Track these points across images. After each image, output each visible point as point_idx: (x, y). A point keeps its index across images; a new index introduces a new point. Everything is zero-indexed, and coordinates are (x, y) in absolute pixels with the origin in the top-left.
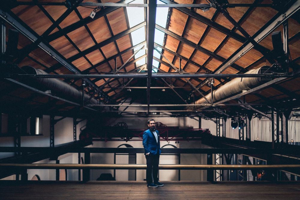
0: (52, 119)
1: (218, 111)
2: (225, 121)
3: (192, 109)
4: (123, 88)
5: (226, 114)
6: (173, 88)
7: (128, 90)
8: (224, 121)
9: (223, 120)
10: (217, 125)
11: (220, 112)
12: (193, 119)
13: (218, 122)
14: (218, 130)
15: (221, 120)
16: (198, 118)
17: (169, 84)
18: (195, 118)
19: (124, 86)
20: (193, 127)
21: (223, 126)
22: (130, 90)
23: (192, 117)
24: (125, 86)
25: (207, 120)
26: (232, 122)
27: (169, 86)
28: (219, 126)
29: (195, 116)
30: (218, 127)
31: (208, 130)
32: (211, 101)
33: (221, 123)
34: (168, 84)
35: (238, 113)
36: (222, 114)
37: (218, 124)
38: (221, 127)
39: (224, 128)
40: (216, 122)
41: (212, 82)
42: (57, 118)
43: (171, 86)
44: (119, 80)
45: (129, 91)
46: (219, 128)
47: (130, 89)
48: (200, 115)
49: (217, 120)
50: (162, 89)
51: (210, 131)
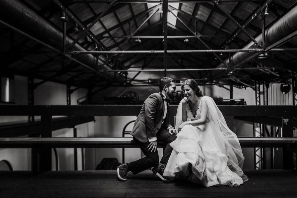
0: (30, 82)
1: (264, 69)
2: (268, 87)
3: (226, 67)
4: (130, 37)
5: (274, 73)
6: (200, 37)
7: (136, 40)
8: (265, 88)
9: (264, 86)
10: (256, 93)
11: (266, 70)
12: (222, 88)
13: (257, 89)
14: (258, 99)
15: (261, 86)
16: (228, 87)
17: (194, 32)
18: (225, 86)
19: (130, 35)
20: (222, 98)
21: (264, 94)
22: (140, 41)
23: (221, 86)
24: (132, 34)
25: (240, 89)
26: (282, 85)
27: (194, 35)
28: (260, 94)
29: (226, 85)
30: (258, 95)
31: (243, 100)
32: (262, 43)
33: (262, 90)
34: (192, 32)
35: (291, 71)
36: (268, 73)
37: (258, 92)
38: (262, 96)
39: (266, 97)
40: (255, 89)
41: (266, 11)
42: (36, 81)
43: (197, 34)
44: (125, 28)
45: (138, 42)
46: (259, 97)
47: (140, 39)
48: (234, 79)
49: (256, 87)
50: (184, 39)
51: (245, 102)
